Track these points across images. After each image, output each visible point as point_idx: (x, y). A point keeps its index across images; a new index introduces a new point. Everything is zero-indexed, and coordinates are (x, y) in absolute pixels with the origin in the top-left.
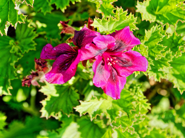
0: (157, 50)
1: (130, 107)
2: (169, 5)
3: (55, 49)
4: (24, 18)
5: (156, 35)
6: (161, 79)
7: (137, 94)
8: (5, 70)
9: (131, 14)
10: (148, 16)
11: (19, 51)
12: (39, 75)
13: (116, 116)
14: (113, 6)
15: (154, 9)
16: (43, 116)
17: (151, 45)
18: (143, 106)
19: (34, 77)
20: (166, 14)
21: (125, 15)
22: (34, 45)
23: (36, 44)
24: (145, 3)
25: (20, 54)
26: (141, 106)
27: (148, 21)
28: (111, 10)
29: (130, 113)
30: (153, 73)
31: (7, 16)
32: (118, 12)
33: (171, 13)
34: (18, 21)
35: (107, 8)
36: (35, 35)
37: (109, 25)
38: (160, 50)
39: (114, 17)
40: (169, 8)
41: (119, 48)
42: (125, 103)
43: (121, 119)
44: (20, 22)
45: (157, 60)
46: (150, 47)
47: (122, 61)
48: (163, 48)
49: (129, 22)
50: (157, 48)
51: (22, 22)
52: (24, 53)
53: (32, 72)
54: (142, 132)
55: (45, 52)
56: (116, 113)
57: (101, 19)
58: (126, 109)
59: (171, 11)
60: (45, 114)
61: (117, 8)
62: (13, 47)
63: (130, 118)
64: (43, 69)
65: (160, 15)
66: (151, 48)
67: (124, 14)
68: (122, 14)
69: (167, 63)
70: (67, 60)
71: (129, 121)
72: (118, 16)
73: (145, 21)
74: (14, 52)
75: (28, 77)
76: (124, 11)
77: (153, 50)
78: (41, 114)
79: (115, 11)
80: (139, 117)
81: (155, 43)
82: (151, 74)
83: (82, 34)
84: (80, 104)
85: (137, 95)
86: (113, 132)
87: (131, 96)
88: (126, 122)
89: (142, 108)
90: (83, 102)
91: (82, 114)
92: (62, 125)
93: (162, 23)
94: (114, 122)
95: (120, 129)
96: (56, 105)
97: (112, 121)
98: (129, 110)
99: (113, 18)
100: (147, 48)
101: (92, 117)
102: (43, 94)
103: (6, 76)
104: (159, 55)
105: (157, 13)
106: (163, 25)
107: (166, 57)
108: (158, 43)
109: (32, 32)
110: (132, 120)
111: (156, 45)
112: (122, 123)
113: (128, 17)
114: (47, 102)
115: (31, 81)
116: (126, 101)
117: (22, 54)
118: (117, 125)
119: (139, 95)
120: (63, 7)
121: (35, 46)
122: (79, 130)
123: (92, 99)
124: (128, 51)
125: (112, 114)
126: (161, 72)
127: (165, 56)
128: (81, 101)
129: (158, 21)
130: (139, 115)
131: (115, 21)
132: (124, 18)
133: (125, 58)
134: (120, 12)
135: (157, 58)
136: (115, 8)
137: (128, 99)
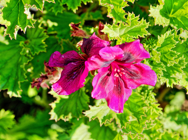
0: (170, 56)
1: (140, 112)
2: (184, 9)
3: (63, 57)
4: (34, 22)
5: (169, 41)
6: (174, 85)
7: (149, 98)
8: (15, 70)
9: (143, 19)
10: (161, 20)
11: (30, 53)
12: (49, 78)
13: (126, 121)
14: (124, 11)
15: (168, 12)
16: (52, 118)
17: (164, 51)
18: (155, 110)
19: (43, 80)
20: (180, 17)
21: (137, 21)
22: (44, 47)
23: (46, 46)
24: (159, 7)
25: (30, 56)
26: (153, 111)
27: (161, 26)
28: (123, 14)
29: (141, 119)
30: (165, 78)
31: (17, 18)
32: (129, 18)
33: (185, 17)
34: (27, 25)
35: (119, 13)
36: (45, 36)
37: (120, 30)
38: (173, 56)
39: (125, 22)
40: (183, 12)
41: (127, 59)
42: (136, 107)
43: (132, 124)
44: (29, 26)
45: (170, 66)
46: (163, 52)
47: (131, 73)
48: (176, 54)
49: (141, 27)
50: (170, 53)
51: (31, 27)
52: (34, 55)
53: (41, 74)
54: (153, 136)
55: (54, 59)
56: (127, 118)
57: (112, 25)
58: (136, 114)
59: (186, 15)
60: (55, 117)
61: (129, 13)
62: (23, 49)
63: (141, 124)
64: (52, 72)
65: (174, 18)
66: (164, 54)
67: (136, 19)
68: (133, 19)
69: (180, 69)
70: (75, 68)
71: (139, 127)
72: (129, 21)
73: (158, 25)
74: (25, 54)
75: (37, 80)
76: (135, 16)
77: (165, 55)
78: (50, 116)
79: (126, 16)
80: (150, 123)
81: (168, 49)
82: (163, 79)
83: (90, 43)
84: (89, 109)
85: (149, 100)
86: (122, 138)
87: (142, 101)
88: (137, 127)
89: (153, 112)
90: (92, 107)
91: (91, 119)
92: (72, 127)
93: (175, 27)
94: (123, 127)
95: (130, 136)
96: (65, 107)
97: (122, 127)
98: (140, 115)
99: (125, 24)
100: (159, 54)
101: (102, 123)
102: (52, 96)
103: (16, 77)
104: (172, 62)
105: (171, 16)
106: (177, 29)
107: (180, 63)
108: (171, 50)
109: (43, 33)
110: (142, 126)
111: (169, 51)
112: (132, 128)
113: (139, 22)
114: (57, 104)
115: (40, 84)
116: (137, 105)
117: (32, 56)
118: (126, 130)
119: (150, 99)
120: (74, 7)
121: (46, 47)
122: (89, 130)
123: (101, 104)
124: (137, 63)
125: (122, 119)
126: (174, 78)
127: (178, 62)
128: (90, 106)
129: (172, 25)
130: (149, 121)
131: (126, 27)
132: (136, 23)
133: (134, 70)
134: (132, 17)
135: (170, 65)
136: (126, 13)
137: (139, 104)
